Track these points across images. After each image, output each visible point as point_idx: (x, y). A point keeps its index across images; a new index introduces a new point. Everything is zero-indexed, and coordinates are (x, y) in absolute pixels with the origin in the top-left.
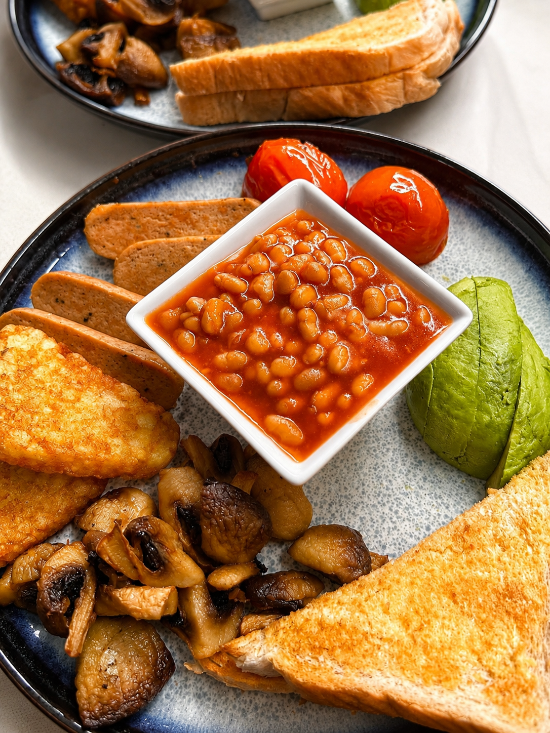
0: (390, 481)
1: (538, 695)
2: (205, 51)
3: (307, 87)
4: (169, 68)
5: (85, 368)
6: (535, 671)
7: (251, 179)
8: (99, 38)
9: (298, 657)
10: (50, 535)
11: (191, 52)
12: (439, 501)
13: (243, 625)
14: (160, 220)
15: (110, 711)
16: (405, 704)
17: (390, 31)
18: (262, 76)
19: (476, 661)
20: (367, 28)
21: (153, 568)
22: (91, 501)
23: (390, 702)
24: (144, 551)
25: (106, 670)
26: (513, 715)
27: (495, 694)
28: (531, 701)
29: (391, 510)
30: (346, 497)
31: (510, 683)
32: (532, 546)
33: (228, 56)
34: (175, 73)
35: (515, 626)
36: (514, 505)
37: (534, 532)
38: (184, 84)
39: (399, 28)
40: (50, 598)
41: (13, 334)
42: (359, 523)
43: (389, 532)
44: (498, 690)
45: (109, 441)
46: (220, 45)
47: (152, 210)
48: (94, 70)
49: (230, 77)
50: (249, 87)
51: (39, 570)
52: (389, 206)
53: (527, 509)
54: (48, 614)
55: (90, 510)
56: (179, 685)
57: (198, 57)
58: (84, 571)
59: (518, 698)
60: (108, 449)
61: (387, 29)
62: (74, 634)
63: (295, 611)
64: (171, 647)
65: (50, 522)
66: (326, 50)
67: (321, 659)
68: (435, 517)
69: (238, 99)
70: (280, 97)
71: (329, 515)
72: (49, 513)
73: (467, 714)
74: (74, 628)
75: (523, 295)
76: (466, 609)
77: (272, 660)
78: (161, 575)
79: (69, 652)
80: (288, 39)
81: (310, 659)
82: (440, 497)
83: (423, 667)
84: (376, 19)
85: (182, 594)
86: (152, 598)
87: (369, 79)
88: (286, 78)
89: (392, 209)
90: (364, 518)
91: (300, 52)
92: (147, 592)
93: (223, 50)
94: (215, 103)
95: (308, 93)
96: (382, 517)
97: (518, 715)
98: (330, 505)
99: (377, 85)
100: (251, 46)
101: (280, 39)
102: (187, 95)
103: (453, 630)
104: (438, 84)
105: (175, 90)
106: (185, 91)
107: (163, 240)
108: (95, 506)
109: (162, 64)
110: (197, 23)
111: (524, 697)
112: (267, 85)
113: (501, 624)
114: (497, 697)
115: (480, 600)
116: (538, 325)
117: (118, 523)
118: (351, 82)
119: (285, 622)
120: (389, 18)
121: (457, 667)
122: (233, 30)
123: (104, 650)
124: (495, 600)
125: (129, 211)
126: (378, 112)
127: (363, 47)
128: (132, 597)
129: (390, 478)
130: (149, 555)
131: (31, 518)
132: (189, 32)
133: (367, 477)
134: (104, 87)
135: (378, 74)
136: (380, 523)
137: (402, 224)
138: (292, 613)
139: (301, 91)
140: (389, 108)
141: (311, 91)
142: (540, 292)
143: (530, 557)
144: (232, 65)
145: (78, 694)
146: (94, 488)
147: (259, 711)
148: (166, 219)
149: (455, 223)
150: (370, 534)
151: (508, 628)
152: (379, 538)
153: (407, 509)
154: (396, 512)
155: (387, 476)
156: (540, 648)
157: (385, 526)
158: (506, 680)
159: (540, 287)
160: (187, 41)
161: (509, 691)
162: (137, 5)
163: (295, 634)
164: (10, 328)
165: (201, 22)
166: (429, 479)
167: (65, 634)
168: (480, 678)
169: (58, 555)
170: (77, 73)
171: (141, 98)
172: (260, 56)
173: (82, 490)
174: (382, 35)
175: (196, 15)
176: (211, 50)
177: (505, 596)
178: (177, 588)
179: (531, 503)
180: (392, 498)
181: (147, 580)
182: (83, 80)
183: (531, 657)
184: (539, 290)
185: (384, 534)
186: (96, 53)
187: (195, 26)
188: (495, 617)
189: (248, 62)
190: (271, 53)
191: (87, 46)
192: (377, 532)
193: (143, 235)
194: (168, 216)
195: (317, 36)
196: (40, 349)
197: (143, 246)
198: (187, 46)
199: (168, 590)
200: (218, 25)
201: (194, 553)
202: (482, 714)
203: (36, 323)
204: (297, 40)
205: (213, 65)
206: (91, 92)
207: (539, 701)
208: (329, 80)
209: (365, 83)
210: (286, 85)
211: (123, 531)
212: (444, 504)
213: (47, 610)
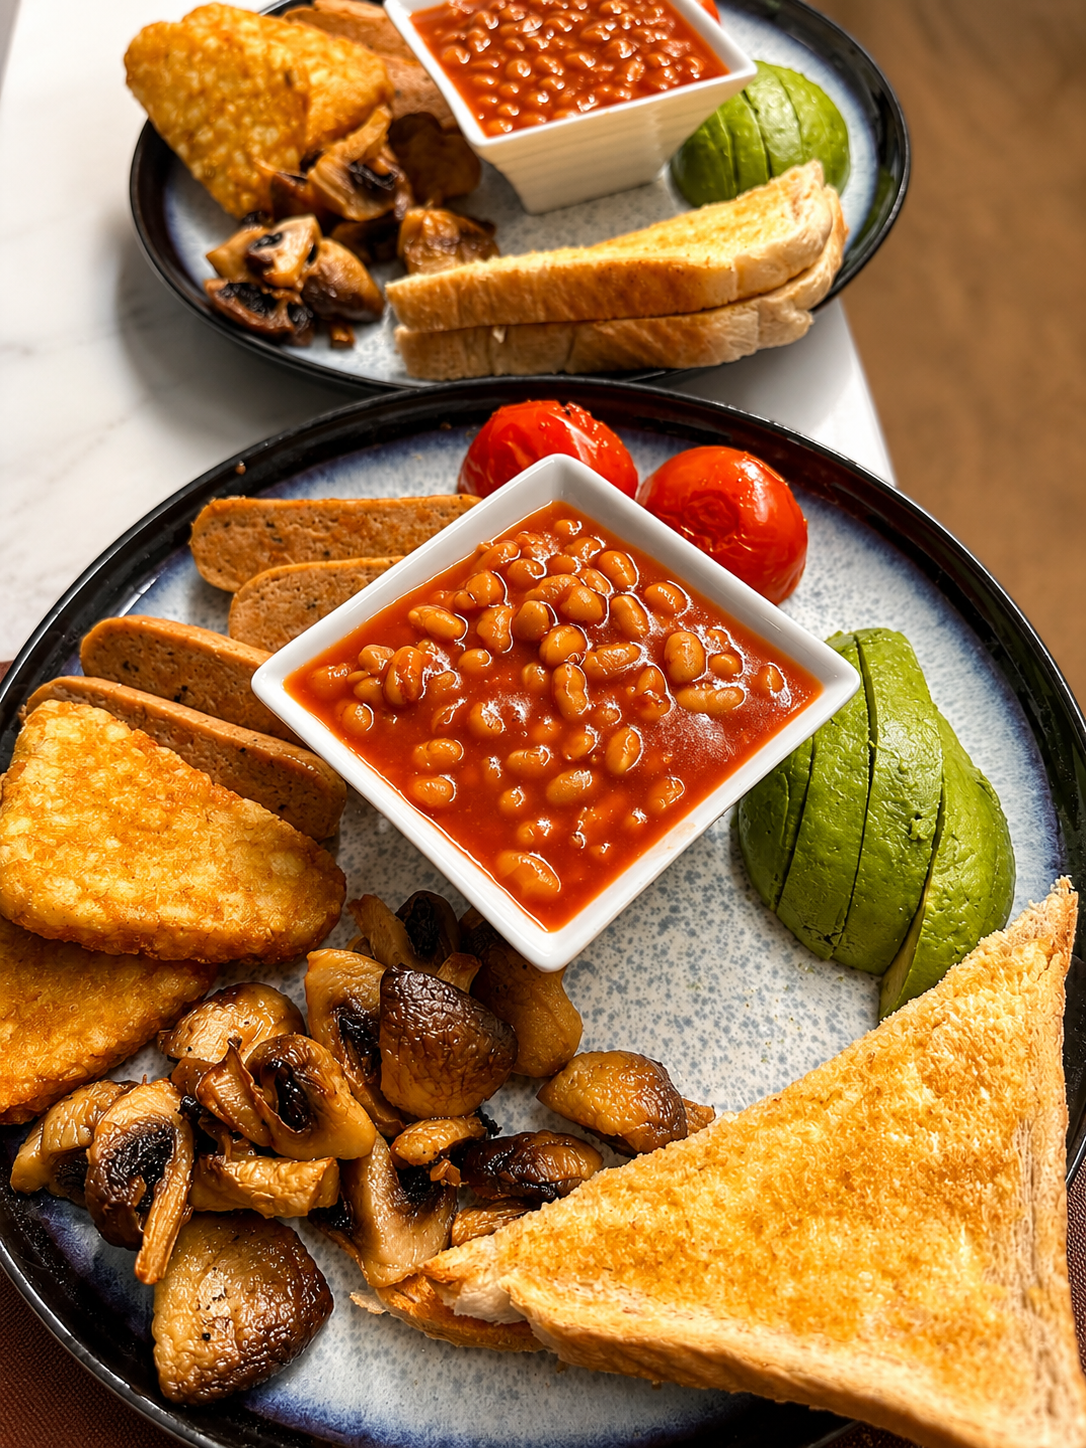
0: (715, 977)
1: (1011, 1350)
2: (440, 263)
3: (606, 320)
4: (384, 288)
5: (180, 773)
6: (1002, 1308)
7: (473, 465)
8: (274, 240)
9: (556, 1283)
10: (111, 1067)
11: (420, 263)
12: (801, 1011)
13: (457, 1227)
14: (315, 530)
15: (215, 1379)
16: (757, 1367)
17: (738, 234)
18: (534, 302)
19: (891, 1290)
20: (702, 227)
21: (296, 1125)
22: (187, 1006)
23: (726, 1363)
24: (283, 1094)
25: (208, 1308)
26: (964, 1385)
27: (928, 1348)
28: (999, 1359)
29: (717, 1024)
30: (638, 1003)
31: (956, 1328)
32: (988, 1087)
33: (480, 269)
34: (392, 296)
35: (963, 1227)
36: (953, 1016)
37: (991, 1063)
38: (409, 314)
39: (755, 229)
40: (109, 1178)
41: (55, 716)
42: (663, 1048)
43: (714, 1064)
44: (934, 1341)
45: (221, 897)
46: (467, 253)
47: (305, 514)
48: (266, 291)
49: (484, 304)
50: (513, 320)
51: (92, 1128)
52: (707, 509)
53: (977, 1024)
54: (106, 1206)
55: (185, 1022)
56: (340, 1335)
57: (433, 271)
58: (173, 1131)
59: (972, 1354)
60: (218, 913)
61: (733, 230)
62: (151, 1243)
63: (550, 1201)
64: (326, 1268)
65: (113, 1042)
66: (637, 260)
67: (598, 1286)
68: (794, 1040)
69: (496, 340)
70: (563, 337)
71: (609, 1035)
72: (111, 1025)
73: (876, 1384)
74: (151, 1234)
75: (934, 664)
76: (870, 1200)
77: (508, 1290)
78: (308, 1138)
79: (143, 1276)
80: (573, 245)
81: (576, 1286)
82: (803, 1006)
83: (790, 1301)
84: (716, 214)
85: (349, 1172)
86: (293, 1178)
87: (704, 310)
88: (572, 307)
89: (711, 514)
90: (671, 1040)
91: (595, 265)
92: (284, 1168)
93: (471, 260)
94: (459, 346)
95: (609, 330)
96: (702, 1039)
97: (972, 1386)
98: (611, 1017)
99: (717, 320)
100: (517, 253)
101: (562, 243)
102: (416, 330)
103: (846, 1235)
104: (810, 318)
105: (394, 323)
106: (410, 326)
107: (318, 565)
108: (194, 1016)
109: (375, 284)
110: (432, 217)
111: (983, 1352)
112: (542, 316)
113: (937, 1225)
114: (931, 1354)
115: (897, 1183)
116: (961, 714)
117: (235, 1046)
118: (676, 314)
119: (532, 1221)
120: (738, 213)
121: (855, 1301)
122: (489, 227)
123: (205, 1272)
124: (924, 1182)
125: (264, 513)
126: (718, 362)
127: (693, 255)
128: (257, 1175)
129: (716, 971)
130: (290, 1100)
131: (79, 1035)
132: (418, 230)
133: (674, 969)
134: (279, 320)
135: (718, 302)
136: (697, 1050)
137: (731, 540)
138: (545, 1205)
139: (595, 325)
140: (736, 355)
141: (612, 327)
142: (962, 660)
143: (985, 1107)
144: (486, 285)
145: (157, 1350)
146: (193, 983)
147: (485, 1383)
148: (327, 528)
149: (818, 544)
150: (680, 1068)
151: (950, 1232)
152: (697, 1075)
153: (745, 1025)
154: (726, 1030)
155: (710, 969)
156: (1012, 1267)
157: (707, 1053)
158: (949, 1323)
159: (963, 651)
160: (413, 245)
161: (956, 1343)
162: (336, 188)
163: (552, 1243)
164: (51, 705)
165: (438, 214)
166: (781, 973)
167: (136, 1243)
168: (900, 1322)
169: (126, 1101)
170: (239, 296)
171: (341, 336)
172: (531, 271)
173: (171, 986)
174: (725, 240)
175: (430, 203)
176: (452, 260)
177: (942, 1176)
178: (339, 1161)
179: (984, 1012)
180: (719, 1007)
181: (284, 1145)
182: (248, 306)
183: (995, 1282)
184: (962, 656)
185: (706, 1067)
186: (271, 264)
187: (428, 222)
188: (926, 1212)
189: (513, 280)
190: (548, 266)
191: (254, 253)
192: (694, 1065)
193: (286, 555)
194: (330, 524)
195: (620, 239)
196: (103, 740)
197: (281, 574)
198: (414, 253)
199: (323, 1164)
200: (463, 220)
201: (369, 1099)
202: (906, 1384)
203: (96, 699)
204: (589, 244)
205: (456, 284)
206: (261, 327)
207: (1012, 1361)
208: (642, 310)
209: (700, 317)
210: (572, 317)
211: (244, 1059)
212: (809, 1017)
213: (104, 1200)
